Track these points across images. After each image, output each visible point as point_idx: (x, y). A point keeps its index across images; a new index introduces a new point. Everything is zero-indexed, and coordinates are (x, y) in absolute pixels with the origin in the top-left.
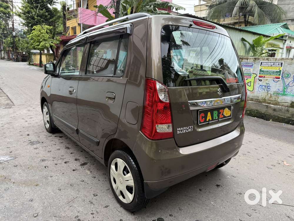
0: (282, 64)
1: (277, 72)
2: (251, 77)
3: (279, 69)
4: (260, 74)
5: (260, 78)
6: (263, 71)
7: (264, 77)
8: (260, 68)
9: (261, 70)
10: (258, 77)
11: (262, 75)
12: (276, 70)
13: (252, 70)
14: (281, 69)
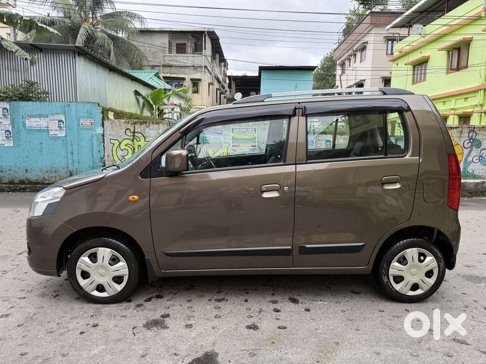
0: (255, 129)
1: (252, 139)
2: (222, 148)
3: (253, 136)
4: (233, 142)
5: (234, 148)
6: (236, 139)
7: (239, 146)
8: (232, 135)
9: (233, 138)
10: (231, 147)
11: (236, 144)
12: (251, 137)
13: (222, 138)
14: (256, 135)
